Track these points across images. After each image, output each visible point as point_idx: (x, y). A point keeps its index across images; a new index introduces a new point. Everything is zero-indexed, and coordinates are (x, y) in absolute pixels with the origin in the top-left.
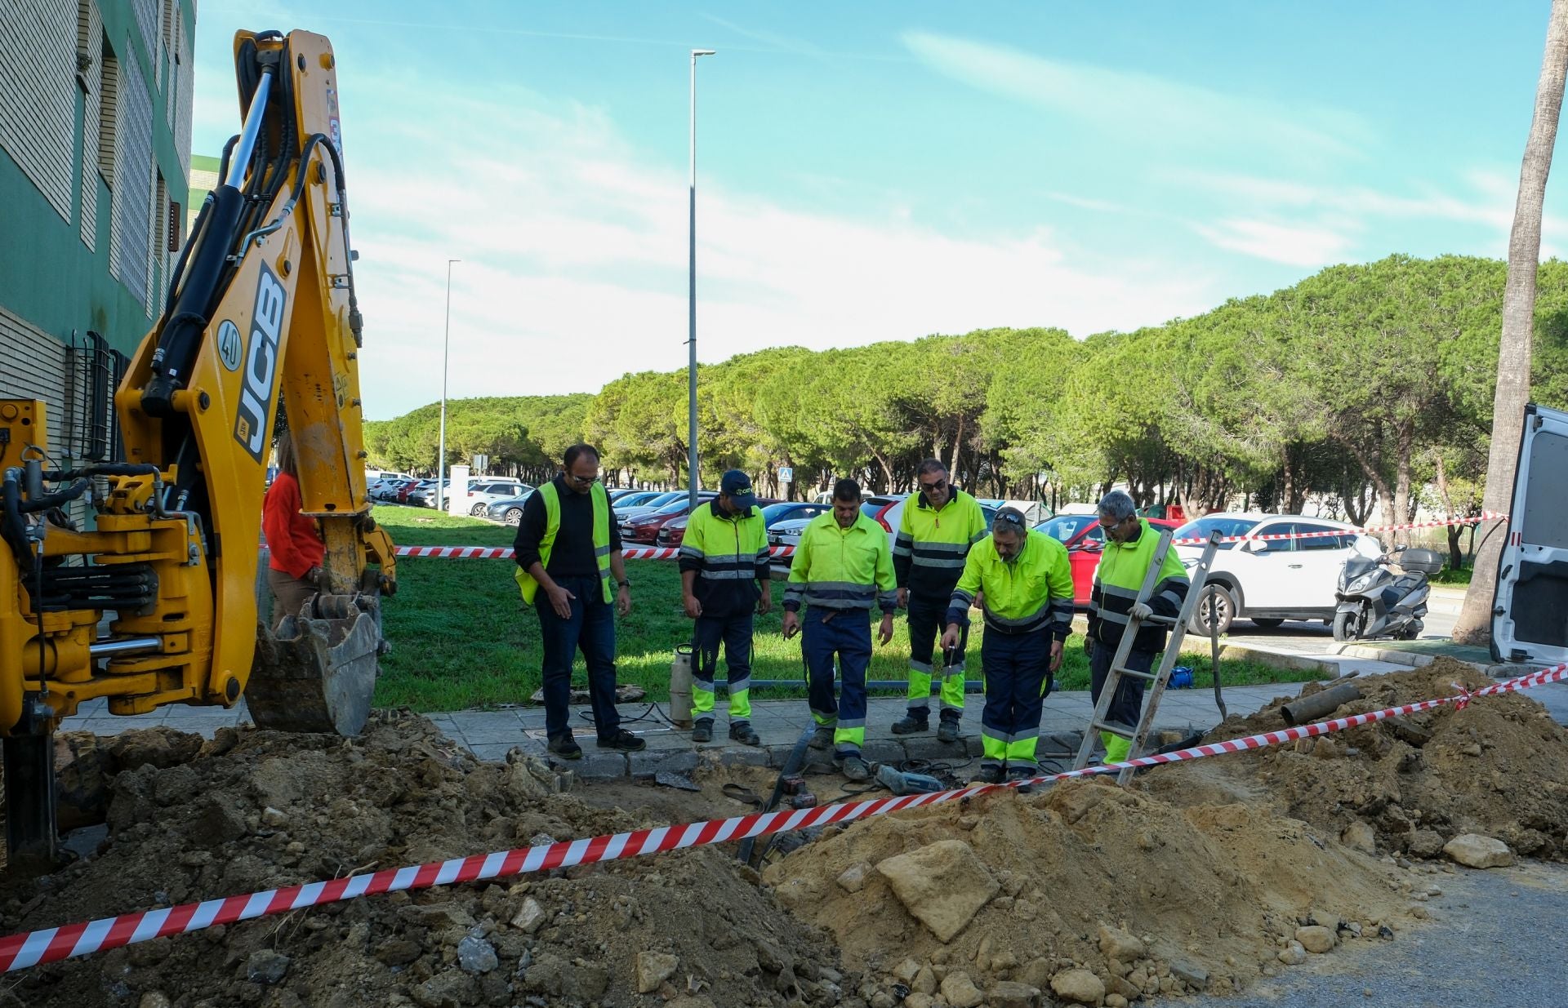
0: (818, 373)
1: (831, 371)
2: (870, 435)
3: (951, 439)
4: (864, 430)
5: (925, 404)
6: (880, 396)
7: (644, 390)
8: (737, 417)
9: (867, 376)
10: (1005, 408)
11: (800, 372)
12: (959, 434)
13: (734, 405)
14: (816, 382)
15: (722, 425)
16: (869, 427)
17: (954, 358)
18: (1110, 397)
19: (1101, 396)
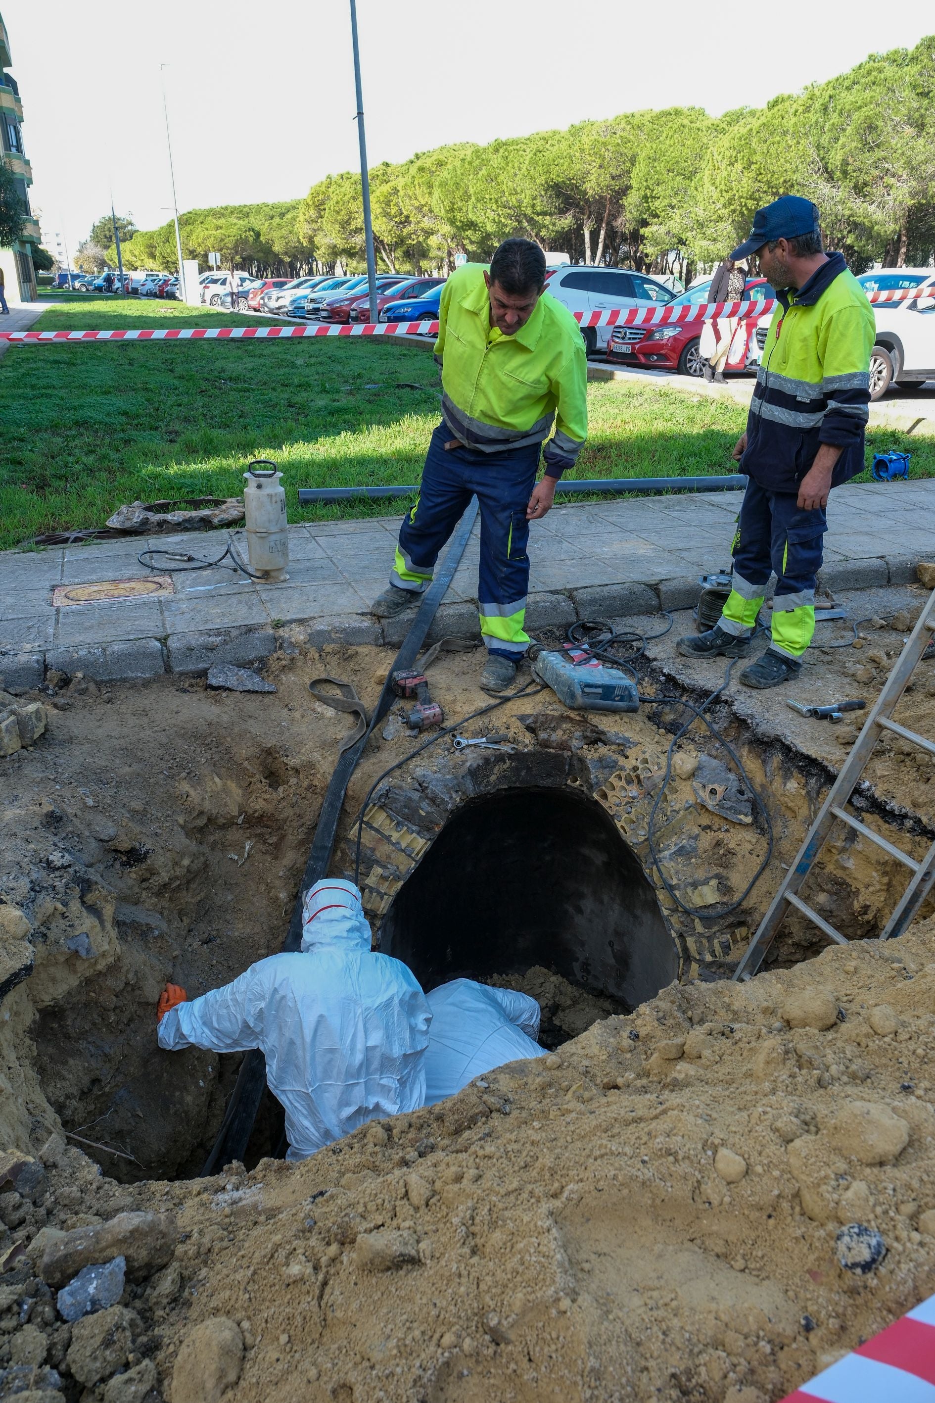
0: (485, 162)
1: (496, 160)
2: (530, 220)
3: (599, 221)
4: (525, 215)
5: (577, 187)
6: (538, 182)
7: (343, 189)
8: (419, 209)
9: (527, 162)
10: (647, 187)
11: (470, 163)
12: (606, 215)
13: (416, 199)
14: (484, 172)
15: (407, 217)
16: (529, 211)
17: (604, 140)
18: (748, 167)
19: (739, 166)
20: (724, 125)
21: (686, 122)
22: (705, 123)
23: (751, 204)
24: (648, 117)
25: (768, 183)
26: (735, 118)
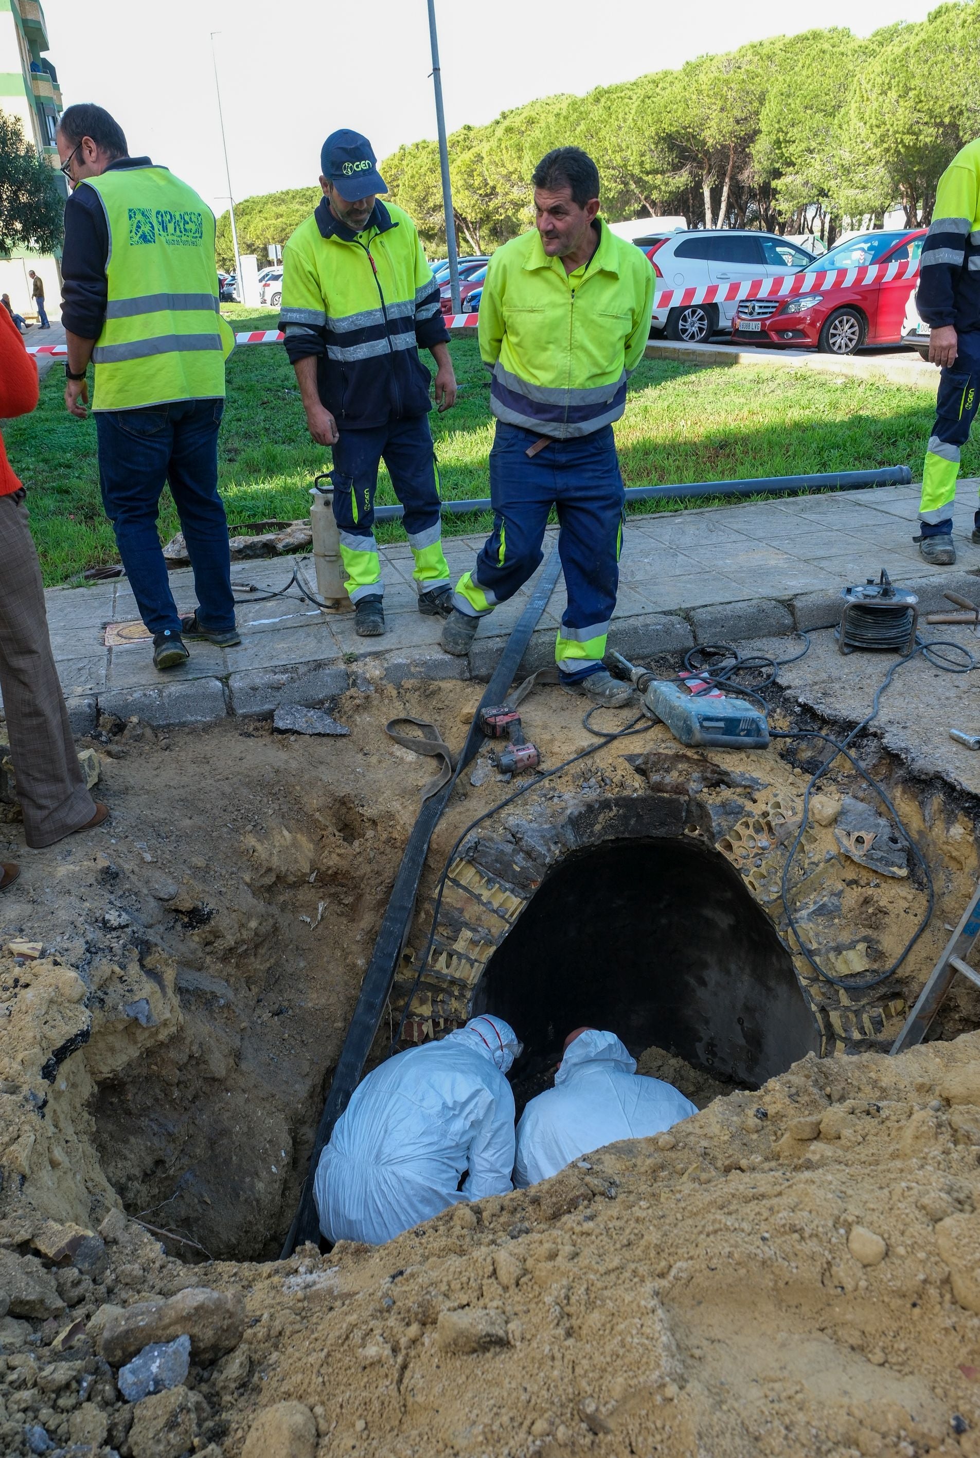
0: (584, 115)
1: (597, 112)
2: (639, 181)
3: (722, 175)
4: (632, 176)
5: (694, 137)
6: (647, 134)
7: (419, 161)
8: (508, 177)
9: (633, 112)
10: (780, 130)
11: (566, 118)
12: (729, 168)
13: (503, 166)
14: (582, 127)
15: (494, 188)
16: (637, 171)
17: (726, 77)
18: (904, 95)
19: (893, 94)
20: (875, 46)
21: (826, 46)
22: (851, 45)
23: (908, 139)
24: (780, 45)
25: (930, 112)
26: (887, 37)
